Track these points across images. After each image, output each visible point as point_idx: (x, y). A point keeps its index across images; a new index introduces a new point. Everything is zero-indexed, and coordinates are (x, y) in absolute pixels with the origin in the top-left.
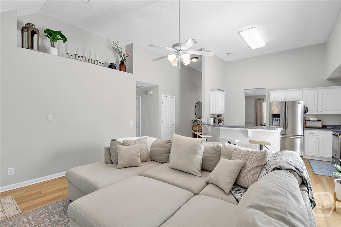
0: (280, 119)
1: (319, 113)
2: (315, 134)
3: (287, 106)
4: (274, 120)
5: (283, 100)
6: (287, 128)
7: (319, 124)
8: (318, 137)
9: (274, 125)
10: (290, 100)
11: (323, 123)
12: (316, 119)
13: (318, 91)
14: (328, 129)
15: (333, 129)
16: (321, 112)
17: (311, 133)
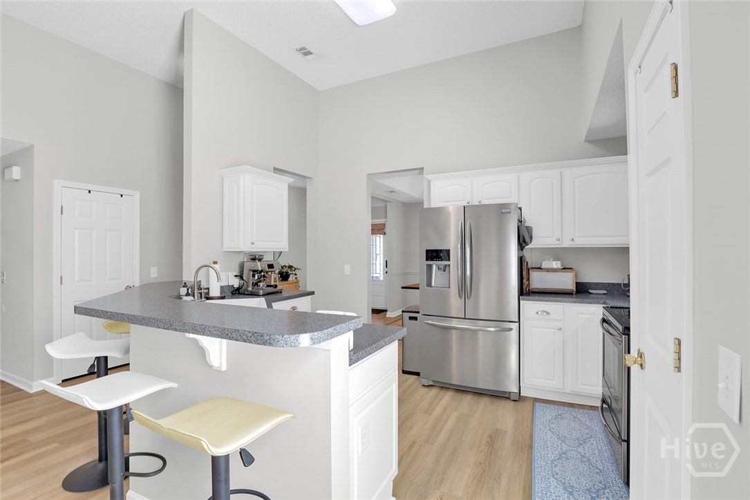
0: (449, 265)
1: (566, 244)
2: (552, 316)
3: (468, 223)
4: (434, 266)
5: (464, 203)
8: (559, 324)
9: (433, 285)
10: (485, 202)
11: (576, 276)
12: (556, 265)
13: (561, 172)
14: (592, 296)
15: (605, 296)
16: (572, 243)
17: (541, 312)
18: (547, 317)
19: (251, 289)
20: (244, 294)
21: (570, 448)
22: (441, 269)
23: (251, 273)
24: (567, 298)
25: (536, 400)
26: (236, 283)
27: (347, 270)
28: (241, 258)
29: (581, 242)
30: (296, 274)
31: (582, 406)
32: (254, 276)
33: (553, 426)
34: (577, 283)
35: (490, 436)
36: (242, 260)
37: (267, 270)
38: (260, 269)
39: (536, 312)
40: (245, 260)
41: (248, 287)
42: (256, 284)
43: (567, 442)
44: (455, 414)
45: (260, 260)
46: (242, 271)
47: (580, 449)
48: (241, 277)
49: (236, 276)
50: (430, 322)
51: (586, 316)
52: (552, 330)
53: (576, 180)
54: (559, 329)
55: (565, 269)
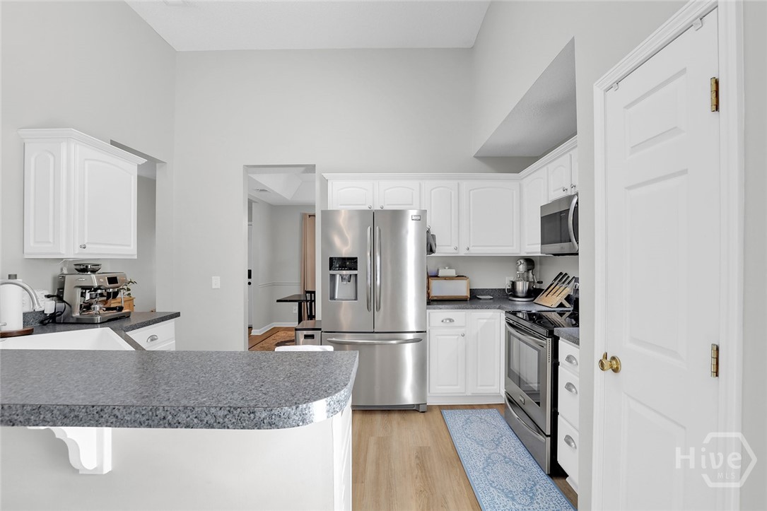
0: (356, 275)
1: (463, 253)
2: (455, 323)
3: (377, 229)
4: (338, 277)
5: (366, 208)
6: (379, 309)
7: (461, 289)
8: (462, 331)
9: (336, 297)
10: (387, 208)
11: (469, 284)
12: (452, 273)
13: (458, 184)
14: (481, 301)
15: (491, 301)
16: (467, 252)
17: (446, 319)
18: (452, 324)
19: (78, 314)
20: (64, 323)
21: (492, 452)
22: (345, 279)
23: (79, 291)
24: (463, 305)
25: (441, 407)
26: (49, 307)
27: (216, 282)
28: (56, 270)
29: (477, 251)
30: (128, 290)
31: (481, 406)
32: (83, 295)
33: (467, 431)
34: (470, 290)
35: (417, 457)
36: (58, 272)
37: (108, 285)
38: (96, 285)
39: (442, 319)
40: (65, 272)
41: (71, 312)
42: (87, 307)
43: (485, 445)
44: (372, 440)
45: (94, 271)
46: (61, 289)
47: (499, 450)
48: (59, 297)
49: (48, 296)
50: (334, 339)
51: (485, 321)
52: (456, 337)
53: (471, 192)
54: (463, 336)
55: (459, 277)
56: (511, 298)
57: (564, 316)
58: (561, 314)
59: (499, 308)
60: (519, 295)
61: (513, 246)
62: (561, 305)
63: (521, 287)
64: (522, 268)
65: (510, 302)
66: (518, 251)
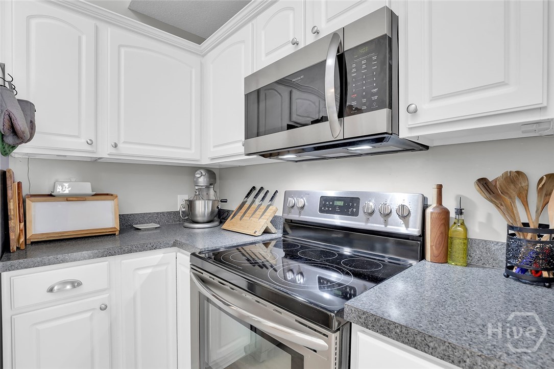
1: (104, 152)
2: (86, 288)
7: (103, 218)
14: (140, 233)
15: (158, 231)
16: (113, 151)
17: (65, 283)
18: (78, 291)
24: (109, 245)
29: (132, 151)
34: (120, 216)
51: (149, 271)
52: (88, 315)
53: (123, 50)
54: (103, 309)
55: (97, 195)
56: (187, 224)
57: (271, 246)
58: (266, 244)
59: (174, 245)
60: (199, 219)
61: (190, 149)
62: (266, 232)
63: (202, 208)
64: (202, 181)
65: (187, 230)
66: (198, 157)
